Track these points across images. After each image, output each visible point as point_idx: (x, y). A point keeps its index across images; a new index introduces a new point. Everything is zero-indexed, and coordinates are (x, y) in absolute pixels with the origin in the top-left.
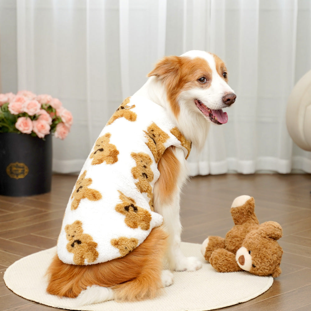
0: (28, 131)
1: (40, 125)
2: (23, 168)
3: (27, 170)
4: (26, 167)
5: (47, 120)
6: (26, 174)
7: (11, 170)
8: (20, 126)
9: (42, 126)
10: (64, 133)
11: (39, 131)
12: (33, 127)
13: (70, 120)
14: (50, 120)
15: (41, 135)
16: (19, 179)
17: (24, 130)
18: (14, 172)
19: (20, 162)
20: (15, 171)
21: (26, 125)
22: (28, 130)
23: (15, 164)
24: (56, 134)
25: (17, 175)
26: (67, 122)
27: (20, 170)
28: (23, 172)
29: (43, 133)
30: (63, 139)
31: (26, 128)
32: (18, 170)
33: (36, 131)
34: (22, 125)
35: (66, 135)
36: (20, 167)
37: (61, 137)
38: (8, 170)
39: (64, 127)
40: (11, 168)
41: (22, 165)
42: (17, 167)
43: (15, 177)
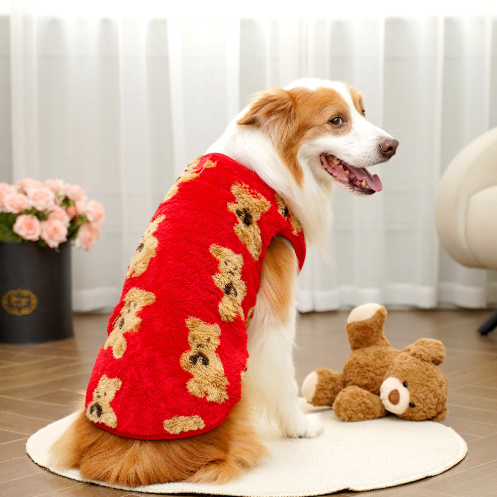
0: (34, 237)
1: (51, 229)
2: (29, 297)
3: (34, 301)
4: (33, 296)
5: (62, 219)
6: (33, 308)
7: (9, 302)
8: (21, 228)
9: (55, 229)
10: (90, 240)
11: (51, 237)
12: (42, 231)
13: (100, 216)
14: (67, 219)
15: (53, 244)
16: (23, 315)
17: (28, 234)
18: (15, 305)
19: (23, 289)
20: (17, 302)
21: (30, 226)
22: (33, 234)
23: (15, 292)
24: (77, 242)
25: (20, 309)
26: (96, 220)
27: (24, 302)
28: (28, 305)
29: (55, 241)
30: (87, 250)
31: (31, 232)
32: (20, 302)
33: (45, 237)
34: (24, 227)
35: (93, 243)
36: (24, 297)
37: (84, 247)
38: (5, 302)
39: (90, 229)
40: (9, 298)
41: (26, 292)
42: (20, 296)
43: (16, 312)
